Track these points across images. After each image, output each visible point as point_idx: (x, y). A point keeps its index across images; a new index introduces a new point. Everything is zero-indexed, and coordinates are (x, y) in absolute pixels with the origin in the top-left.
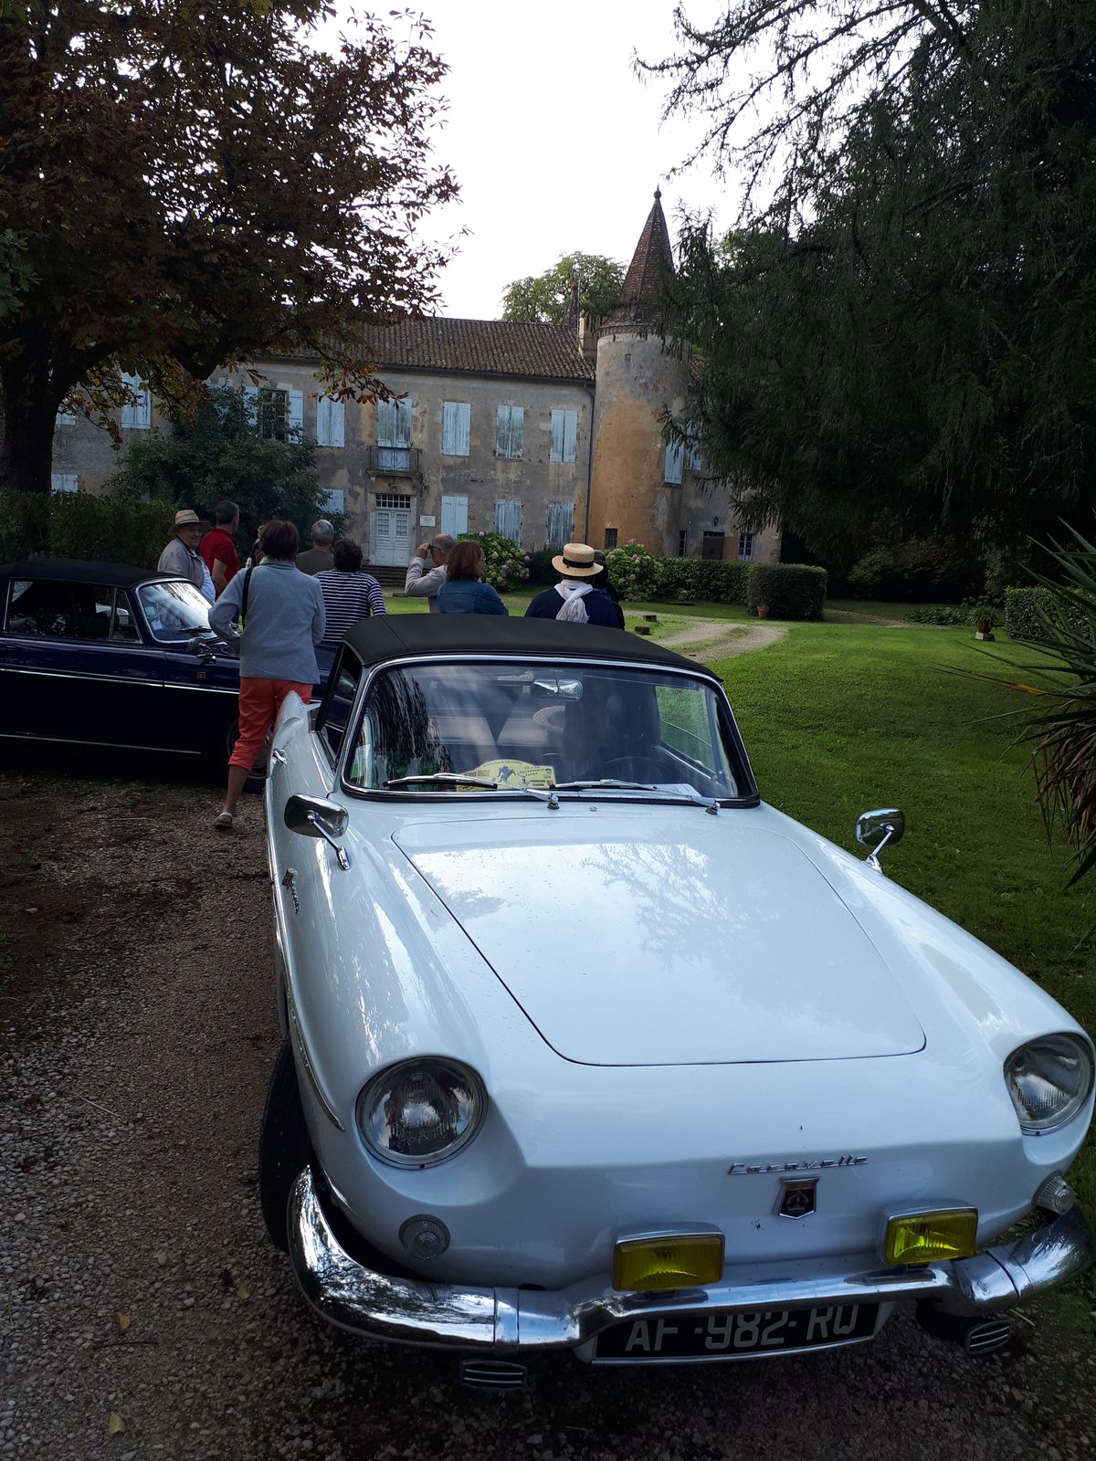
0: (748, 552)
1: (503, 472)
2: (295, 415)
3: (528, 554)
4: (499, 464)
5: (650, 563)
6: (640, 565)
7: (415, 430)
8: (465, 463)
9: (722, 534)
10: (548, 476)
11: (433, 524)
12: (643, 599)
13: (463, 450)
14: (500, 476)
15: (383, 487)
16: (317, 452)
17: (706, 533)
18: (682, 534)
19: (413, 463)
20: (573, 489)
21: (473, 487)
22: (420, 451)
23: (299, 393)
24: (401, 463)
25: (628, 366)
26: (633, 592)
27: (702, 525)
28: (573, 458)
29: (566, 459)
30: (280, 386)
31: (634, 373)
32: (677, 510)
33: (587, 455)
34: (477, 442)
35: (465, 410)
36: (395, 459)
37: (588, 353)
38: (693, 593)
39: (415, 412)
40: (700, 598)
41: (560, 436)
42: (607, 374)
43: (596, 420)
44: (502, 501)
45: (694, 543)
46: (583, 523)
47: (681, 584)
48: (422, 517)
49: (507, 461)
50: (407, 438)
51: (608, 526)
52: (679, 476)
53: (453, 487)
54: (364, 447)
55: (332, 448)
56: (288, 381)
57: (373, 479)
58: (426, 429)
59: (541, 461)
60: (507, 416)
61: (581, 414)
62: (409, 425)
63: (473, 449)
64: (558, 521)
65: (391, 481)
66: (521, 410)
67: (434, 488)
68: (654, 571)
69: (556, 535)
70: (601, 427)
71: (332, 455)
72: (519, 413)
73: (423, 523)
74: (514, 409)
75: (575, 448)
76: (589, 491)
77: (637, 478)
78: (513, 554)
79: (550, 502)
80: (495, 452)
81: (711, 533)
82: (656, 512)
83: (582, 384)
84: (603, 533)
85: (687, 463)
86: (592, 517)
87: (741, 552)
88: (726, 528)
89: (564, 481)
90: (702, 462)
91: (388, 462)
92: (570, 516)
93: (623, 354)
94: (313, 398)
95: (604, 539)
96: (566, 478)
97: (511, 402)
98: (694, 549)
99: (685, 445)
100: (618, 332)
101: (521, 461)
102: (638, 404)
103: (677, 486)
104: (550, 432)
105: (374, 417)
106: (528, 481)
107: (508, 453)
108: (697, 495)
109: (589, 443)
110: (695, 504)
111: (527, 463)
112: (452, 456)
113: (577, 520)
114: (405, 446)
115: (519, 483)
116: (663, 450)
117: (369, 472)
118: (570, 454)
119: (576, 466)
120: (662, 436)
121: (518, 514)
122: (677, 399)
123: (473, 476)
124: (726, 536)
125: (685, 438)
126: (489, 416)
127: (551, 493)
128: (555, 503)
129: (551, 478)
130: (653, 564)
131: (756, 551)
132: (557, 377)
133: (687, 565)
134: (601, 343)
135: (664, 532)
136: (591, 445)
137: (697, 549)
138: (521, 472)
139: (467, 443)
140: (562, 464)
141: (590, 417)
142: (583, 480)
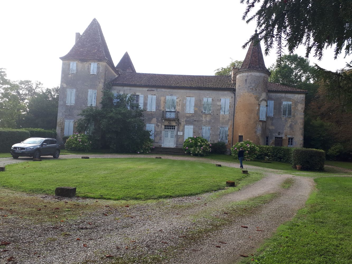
0: (292, 144)
1: (205, 118)
2: (141, 102)
3: (211, 144)
4: (204, 116)
5: (254, 147)
6: (250, 148)
7: (177, 106)
8: (193, 115)
9: (282, 138)
10: (219, 119)
11: (182, 134)
12: (251, 160)
13: (192, 111)
14: (204, 119)
15: (167, 123)
16: (147, 113)
17: (276, 138)
18: (267, 138)
19: (176, 116)
20: (228, 123)
21: (196, 123)
22: (178, 112)
23: (143, 96)
24: (173, 116)
26: (247, 157)
27: (274, 134)
28: (228, 113)
29: (226, 114)
30: (137, 94)
31: (248, 85)
32: (264, 130)
33: (233, 112)
34: (197, 109)
35: (193, 99)
36: (171, 114)
37: (234, 81)
38: (271, 158)
39: (177, 100)
40: (274, 160)
41: (224, 106)
42: (239, 86)
43: (236, 101)
44: (204, 127)
45: (272, 141)
46: (232, 134)
47: (266, 155)
48: (178, 132)
49: (206, 115)
50: (175, 108)
51: (240, 135)
52: (265, 118)
53: (188, 123)
54: (162, 111)
55: (152, 112)
56: (140, 92)
57: (163, 121)
58: (180, 106)
59: (217, 114)
60: (206, 101)
61: (231, 99)
62: (175, 104)
63: (195, 111)
64: (223, 133)
65: (169, 121)
66: (211, 99)
67: (182, 123)
68: (255, 150)
69: (222, 138)
70: (237, 103)
71: (152, 114)
72: (210, 100)
73: (179, 134)
74: (209, 98)
75: (229, 110)
76: (233, 123)
77: (250, 119)
78: (206, 144)
79: (220, 127)
80: (202, 112)
81: (277, 138)
82: (257, 130)
83: (231, 90)
84: (238, 137)
85: (268, 114)
86: (235, 132)
87: (289, 144)
88: (283, 136)
89: (225, 120)
90: (274, 114)
91: (168, 116)
92: (227, 131)
93: (245, 79)
94: (146, 97)
95: (238, 139)
96: (226, 120)
97: (208, 96)
98: (271, 143)
99: (267, 108)
100: (243, 73)
101: (211, 114)
102: (250, 95)
103: (264, 121)
104: (220, 105)
105: (165, 102)
106: (213, 121)
107: (206, 112)
108: (272, 124)
109: (234, 108)
110: (271, 128)
111: (213, 115)
112: (188, 113)
113: (230, 133)
114: (174, 111)
115: (210, 121)
116: (259, 110)
117: (163, 119)
118: (227, 112)
119: (229, 116)
120: (258, 105)
121: (210, 131)
122: (264, 93)
123: (195, 119)
124: (283, 138)
125: (267, 106)
126: (200, 101)
127: (221, 124)
128: (222, 127)
129: (221, 120)
130: (255, 148)
131: (294, 144)
132: (223, 88)
133: (269, 148)
134: (237, 77)
135: (260, 136)
136: (234, 109)
137: (273, 143)
138: (211, 118)
139: (193, 109)
140: (224, 115)
141: (234, 100)
142: (231, 120)
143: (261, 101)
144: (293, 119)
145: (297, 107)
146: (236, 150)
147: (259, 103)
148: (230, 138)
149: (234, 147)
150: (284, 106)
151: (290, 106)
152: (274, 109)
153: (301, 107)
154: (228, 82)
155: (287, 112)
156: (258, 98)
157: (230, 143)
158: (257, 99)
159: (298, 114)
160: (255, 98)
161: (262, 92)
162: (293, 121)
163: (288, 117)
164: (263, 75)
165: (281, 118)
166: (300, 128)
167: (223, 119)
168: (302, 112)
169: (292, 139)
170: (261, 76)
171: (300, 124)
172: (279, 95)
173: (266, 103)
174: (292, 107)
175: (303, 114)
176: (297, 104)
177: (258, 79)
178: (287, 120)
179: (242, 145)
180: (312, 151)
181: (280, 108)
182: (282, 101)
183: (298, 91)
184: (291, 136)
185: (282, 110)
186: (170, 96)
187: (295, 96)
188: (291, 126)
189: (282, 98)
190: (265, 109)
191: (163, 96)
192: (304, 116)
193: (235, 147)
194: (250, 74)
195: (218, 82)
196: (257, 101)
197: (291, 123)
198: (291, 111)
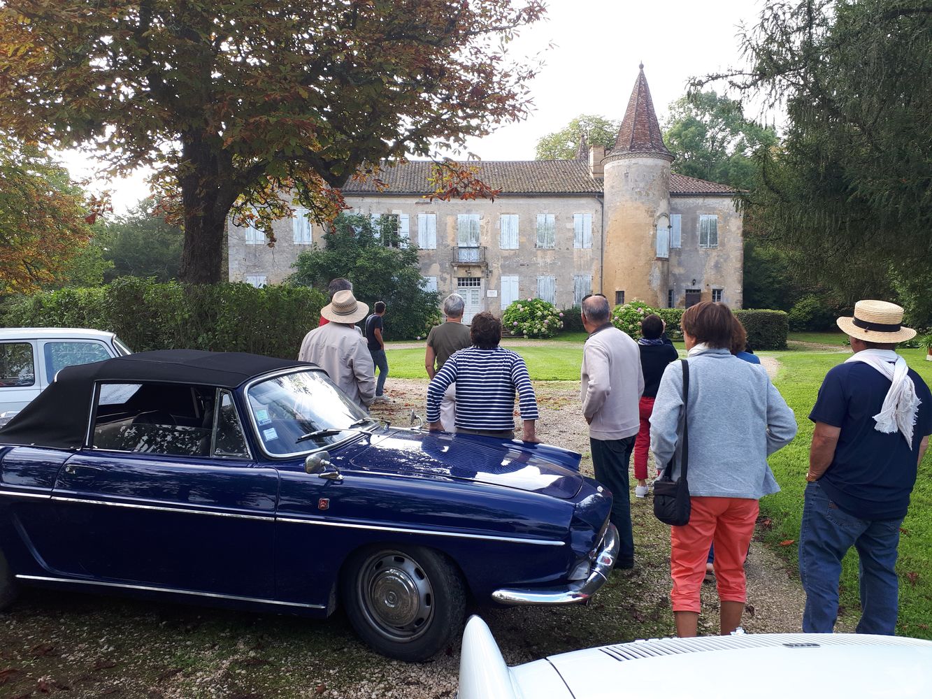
1: (542, 257)
2: (404, 231)
3: (562, 312)
4: (539, 253)
7: (482, 234)
8: (516, 254)
9: (699, 291)
10: (573, 258)
11: (496, 296)
13: (515, 245)
14: (540, 260)
15: (462, 273)
16: (419, 253)
17: (687, 291)
18: (670, 292)
19: (481, 256)
20: (591, 266)
21: (522, 269)
22: (486, 248)
23: (406, 216)
24: (474, 257)
25: (627, 181)
27: (684, 285)
28: (590, 245)
29: (585, 246)
30: (394, 212)
31: (632, 185)
32: (666, 276)
33: (600, 243)
34: (524, 240)
35: (515, 219)
36: (470, 254)
37: (597, 176)
39: (482, 223)
41: (581, 231)
42: (612, 187)
43: (605, 219)
44: (542, 277)
45: (679, 298)
48: (488, 291)
49: (544, 251)
50: (477, 240)
51: (617, 290)
52: (667, 253)
53: (508, 270)
54: (450, 247)
55: (429, 250)
56: (399, 208)
57: (456, 268)
58: (489, 234)
59: (568, 249)
60: (544, 221)
61: (594, 215)
62: (478, 231)
63: (521, 244)
64: (581, 288)
65: (467, 269)
66: (553, 216)
67: (496, 272)
70: (609, 223)
71: (429, 255)
72: (551, 218)
73: (489, 295)
74: (548, 215)
75: (591, 239)
76: (602, 266)
77: (637, 256)
78: (552, 312)
79: (575, 276)
80: (536, 245)
81: (691, 291)
82: (652, 278)
83: (595, 196)
84: (615, 294)
85: (671, 244)
86: (605, 283)
88: (702, 287)
89: (584, 261)
90: (682, 243)
91: (465, 257)
92: (590, 283)
93: (623, 173)
94: (415, 218)
95: (614, 299)
96: (585, 259)
97: (546, 211)
98: (679, 302)
99: (670, 231)
100: (618, 159)
101: (554, 249)
102: (635, 205)
103: (667, 260)
104: (573, 229)
105: (456, 228)
106: (560, 263)
107: (545, 245)
108: (680, 264)
109: (601, 235)
110: (678, 271)
111: (558, 251)
112: (507, 250)
113: (595, 287)
114: (476, 245)
115: (553, 264)
116: (654, 236)
117: (453, 264)
118: (588, 243)
119: (593, 250)
120: (653, 226)
121: (553, 285)
122: (663, 200)
123: (521, 262)
124: (702, 292)
125: (670, 227)
126: (531, 221)
127: (576, 270)
128: (578, 276)
129: (575, 260)
132: (575, 192)
133: (678, 313)
134: (607, 167)
135: (658, 291)
137: (681, 302)
138: (554, 257)
139: (517, 240)
140: (582, 250)
141: (601, 217)
142: (597, 259)
143: (659, 217)
144: (720, 250)
145: (728, 225)
146: (617, 320)
147: (656, 223)
150: (702, 225)
151: (714, 225)
152: (683, 231)
153: (736, 225)
155: (709, 237)
156: (652, 212)
159: (730, 241)
160: (647, 211)
161: (660, 199)
162: (722, 254)
163: (710, 246)
164: (660, 162)
165: (696, 250)
166: (735, 269)
167: (581, 258)
168: (739, 235)
169: (719, 291)
170: (656, 165)
171: (734, 260)
172: (691, 202)
173: (667, 220)
174: (718, 225)
175: (741, 238)
176: (728, 218)
177: (651, 172)
178: (709, 252)
179: (629, 311)
181: (694, 228)
182: (698, 214)
183: (730, 192)
184: (717, 286)
185: (698, 233)
186: (466, 213)
187: (724, 203)
188: (717, 267)
189: (698, 207)
190: (667, 233)
191: (452, 215)
192: (742, 244)
194: (633, 161)
196: (651, 218)
197: (716, 258)
198: (716, 234)
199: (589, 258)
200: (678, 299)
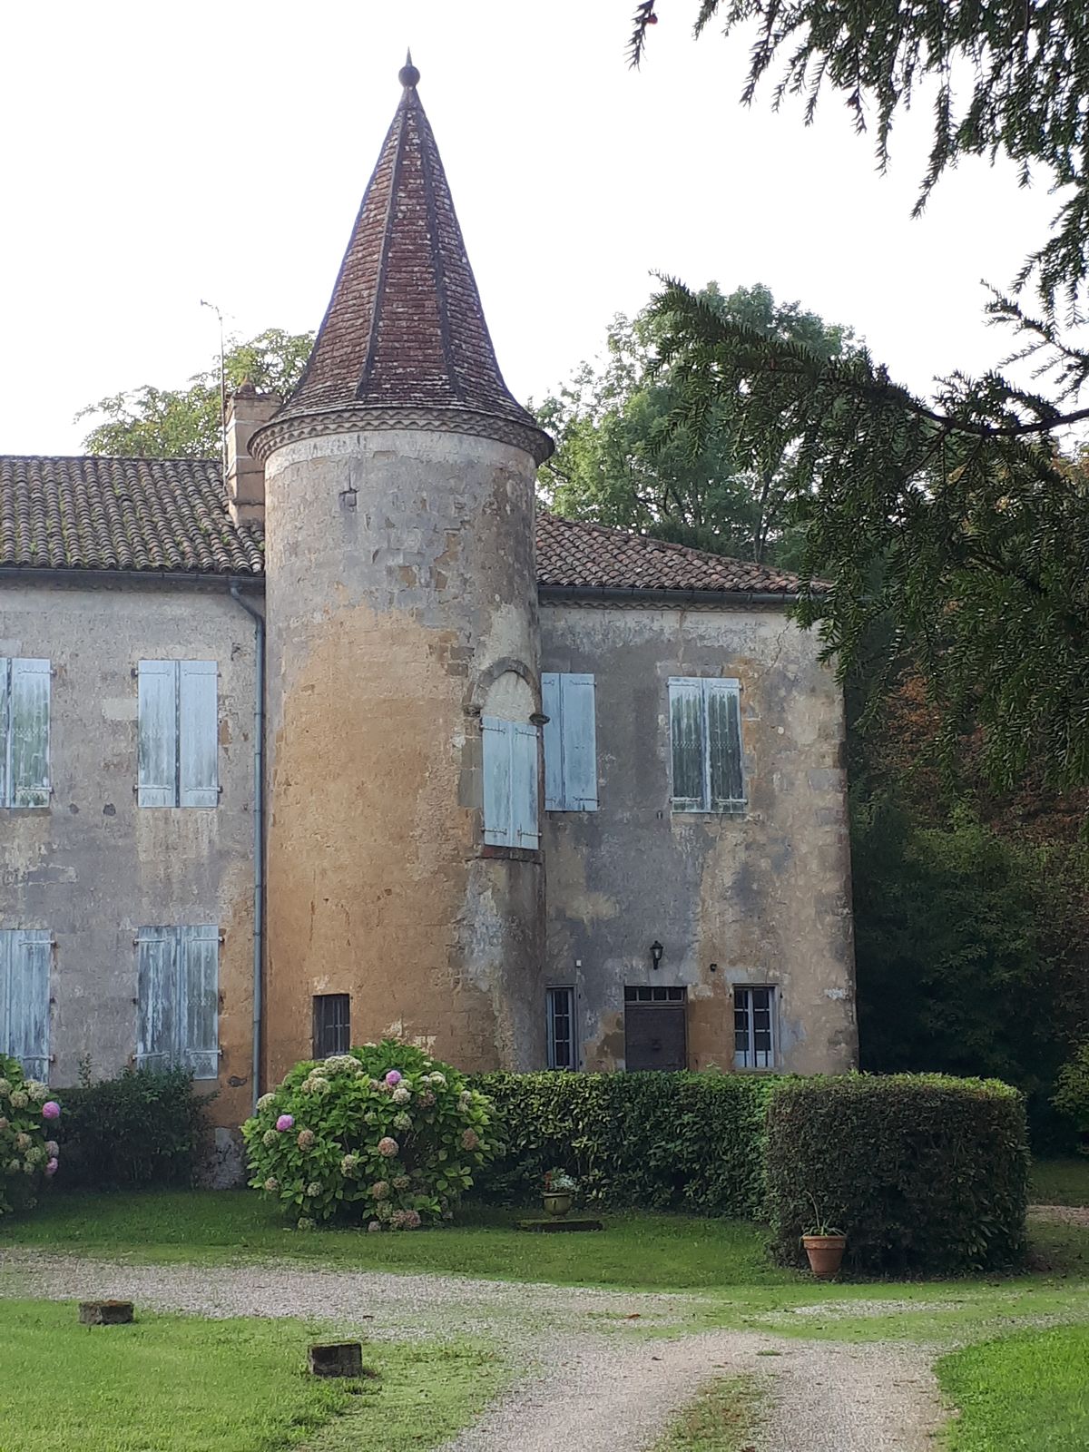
0: (763, 1043)
3: (59, 1094)
5: (444, 1097)
6: (412, 1105)
9: (678, 992)
10: (132, 850)
12: (427, 1220)
17: (630, 992)
18: (561, 997)
20: (215, 886)
25: (351, 524)
26: (394, 1197)
27: (614, 966)
28: (209, 794)
29: (188, 799)
31: (369, 539)
32: (531, 927)
33: (254, 785)
37: (251, 513)
38: (597, 1185)
40: (618, 1200)
41: (167, 734)
42: (294, 549)
43: (271, 683)
45: (598, 1025)
46: (251, 984)
47: (558, 1155)
51: (321, 986)
52: (531, 828)
61: (227, 670)
64: (169, 982)
66: (44, 666)
68: (458, 1122)
69: (167, 1026)
70: (284, 699)
72: (34, 676)
74: (21, 664)
75: (215, 769)
76: (263, 887)
77: (400, 838)
79: (145, 929)
81: (646, 992)
82: (466, 934)
83: (227, 584)
84: (308, 1010)
85: (551, 790)
86: (274, 965)
87: (741, 1044)
88: (688, 974)
89: (185, 862)
90: (601, 789)
92: (209, 964)
93: (335, 492)
95: (309, 1029)
96: (190, 856)
97: (10, 647)
98: (595, 1041)
99: (540, 739)
100: (314, 433)
101: (47, 812)
102: (388, 625)
103: (529, 856)
104: (136, 724)
106: (71, 871)
108: (595, 880)
109: (257, 749)
110: (589, 907)
111: (67, 820)
113: (232, 978)
115: (40, 877)
116: (472, 754)
118: (200, 784)
119: (221, 814)
120: (467, 713)
121: (41, 969)
122: (505, 608)
124: (691, 997)
125: (539, 719)
127: (145, 900)
128: (158, 930)
129: (142, 857)
130: (457, 1099)
131: (786, 1038)
132: (146, 568)
133: (575, 1094)
134: (273, 466)
135: (496, 994)
136: (262, 755)
137: (607, 1040)
138: (48, 845)
140: (176, 814)
141: (255, 677)
142: (244, 857)
143: (490, 676)
144: (756, 822)
145: (782, 722)
146: (289, 1134)
147: (476, 700)
148: (236, 1023)
149: (273, 1105)
150: (678, 720)
151: (725, 717)
152: (604, 742)
153: (812, 721)
154: (200, 509)
155: (708, 770)
156: (456, 653)
157: (238, 1068)
158: (457, 659)
159: (792, 784)
160: (438, 651)
161: (491, 602)
162: (761, 838)
163: (714, 805)
164: (489, 453)
165: (660, 818)
166: (820, 899)
167: (168, 849)
168: (829, 761)
169: (763, 994)
170: (471, 464)
171: (814, 865)
172: (632, 624)
173: (528, 691)
174: (746, 721)
175: (835, 775)
176: (783, 693)
177: (452, 491)
178: (712, 831)
179: (344, 1088)
180: (917, 1095)
181: (646, 732)
182: (659, 672)
183: (783, 589)
184: (752, 970)
185: (665, 753)
187: (764, 632)
188: (747, 891)
189: (658, 648)
190: (526, 745)
192: (841, 797)
193: (278, 1109)
194: (376, 441)
195: (106, 516)
196: (453, 680)
197: (742, 855)
198: (735, 755)
199: (205, 846)
200: (593, 1028)
